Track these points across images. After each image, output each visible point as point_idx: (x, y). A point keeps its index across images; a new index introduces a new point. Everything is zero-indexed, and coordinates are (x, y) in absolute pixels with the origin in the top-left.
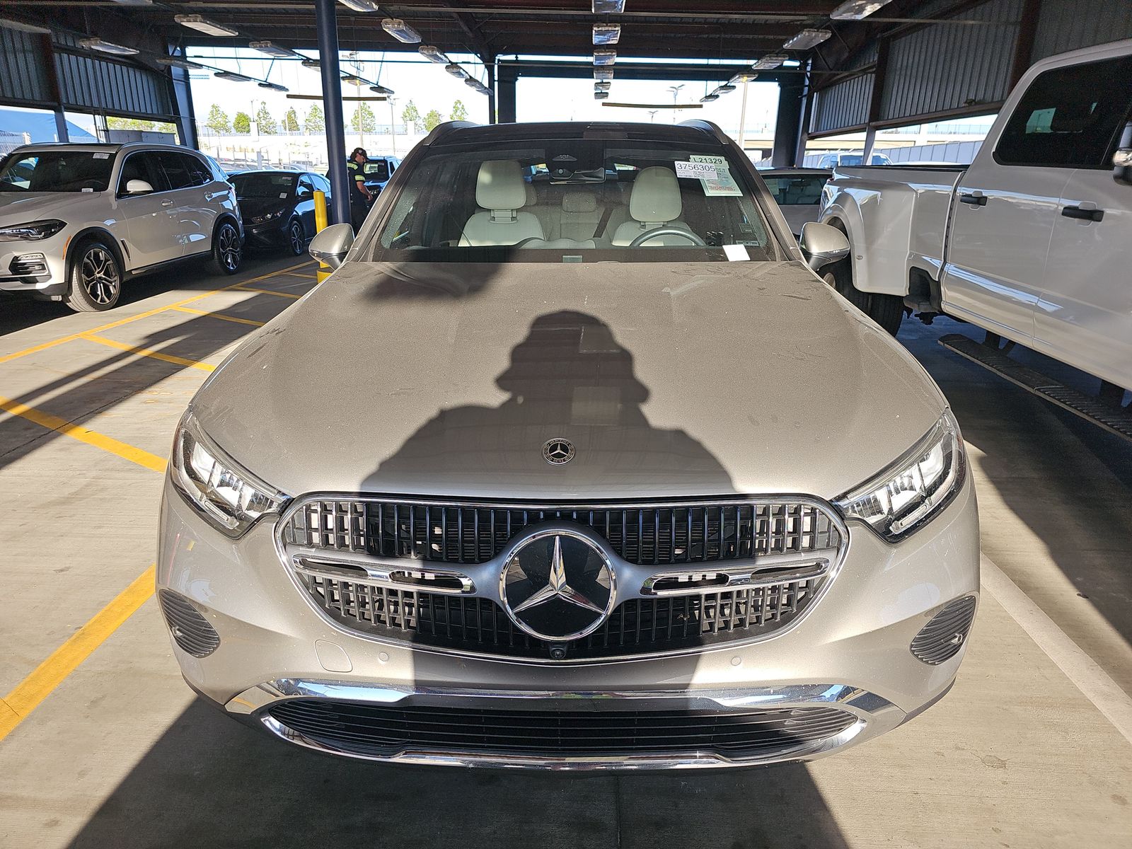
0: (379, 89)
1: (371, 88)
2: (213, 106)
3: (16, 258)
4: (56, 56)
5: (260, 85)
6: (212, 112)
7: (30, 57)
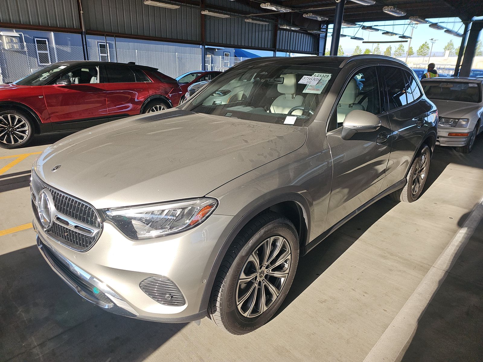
0: (403, 37)
1: (400, 37)
2: (357, 47)
3: (214, 102)
4: (279, 31)
5: (351, 38)
6: (356, 49)
7: (270, 32)
